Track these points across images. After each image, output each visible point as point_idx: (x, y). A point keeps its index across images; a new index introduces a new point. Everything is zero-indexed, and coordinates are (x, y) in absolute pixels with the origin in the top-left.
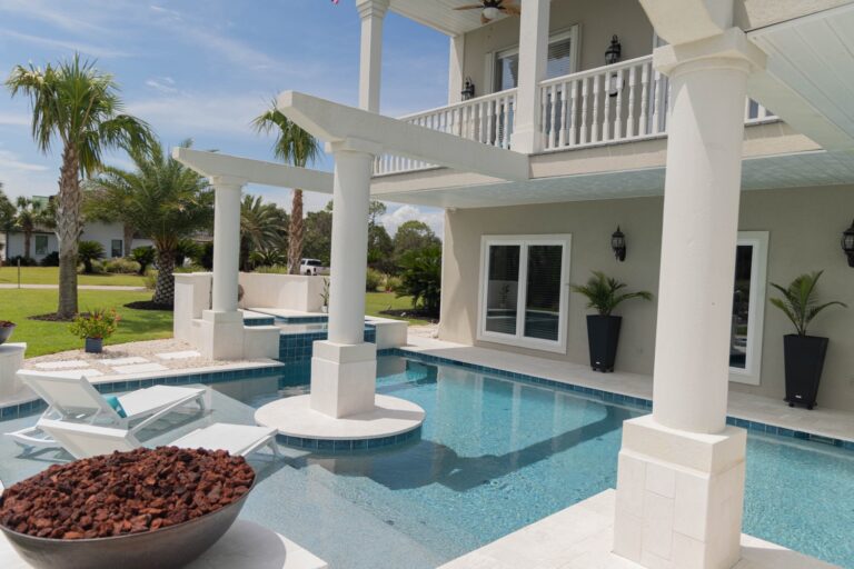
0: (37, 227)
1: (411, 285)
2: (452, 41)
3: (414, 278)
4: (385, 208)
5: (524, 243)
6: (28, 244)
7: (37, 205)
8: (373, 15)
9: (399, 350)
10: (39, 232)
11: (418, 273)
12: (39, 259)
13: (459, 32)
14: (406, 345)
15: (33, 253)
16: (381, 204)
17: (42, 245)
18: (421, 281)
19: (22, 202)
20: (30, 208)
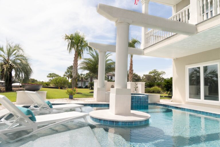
0: (84, 80)
1: (166, 88)
2: (173, 8)
3: (167, 85)
4: (165, 73)
5: (201, 66)
6: (82, 84)
7: (84, 75)
8: (145, 2)
9: (157, 103)
10: (84, 81)
11: (168, 84)
12: (84, 87)
13: (175, 4)
14: (159, 102)
15: (83, 86)
16: (164, 72)
17: (85, 83)
18: (169, 86)
19: (81, 75)
20: (83, 76)
